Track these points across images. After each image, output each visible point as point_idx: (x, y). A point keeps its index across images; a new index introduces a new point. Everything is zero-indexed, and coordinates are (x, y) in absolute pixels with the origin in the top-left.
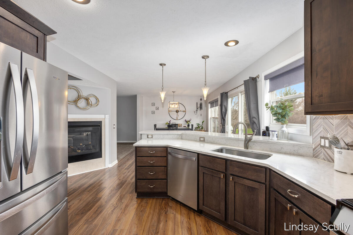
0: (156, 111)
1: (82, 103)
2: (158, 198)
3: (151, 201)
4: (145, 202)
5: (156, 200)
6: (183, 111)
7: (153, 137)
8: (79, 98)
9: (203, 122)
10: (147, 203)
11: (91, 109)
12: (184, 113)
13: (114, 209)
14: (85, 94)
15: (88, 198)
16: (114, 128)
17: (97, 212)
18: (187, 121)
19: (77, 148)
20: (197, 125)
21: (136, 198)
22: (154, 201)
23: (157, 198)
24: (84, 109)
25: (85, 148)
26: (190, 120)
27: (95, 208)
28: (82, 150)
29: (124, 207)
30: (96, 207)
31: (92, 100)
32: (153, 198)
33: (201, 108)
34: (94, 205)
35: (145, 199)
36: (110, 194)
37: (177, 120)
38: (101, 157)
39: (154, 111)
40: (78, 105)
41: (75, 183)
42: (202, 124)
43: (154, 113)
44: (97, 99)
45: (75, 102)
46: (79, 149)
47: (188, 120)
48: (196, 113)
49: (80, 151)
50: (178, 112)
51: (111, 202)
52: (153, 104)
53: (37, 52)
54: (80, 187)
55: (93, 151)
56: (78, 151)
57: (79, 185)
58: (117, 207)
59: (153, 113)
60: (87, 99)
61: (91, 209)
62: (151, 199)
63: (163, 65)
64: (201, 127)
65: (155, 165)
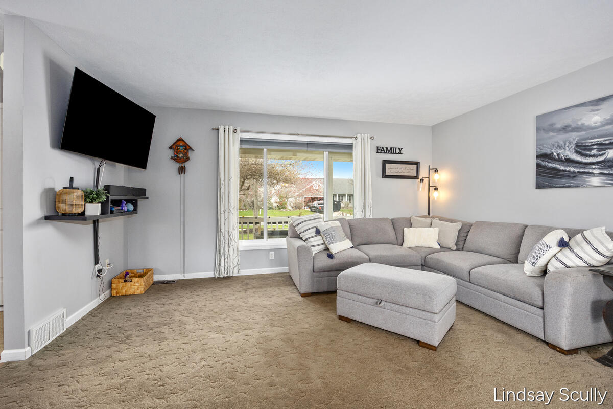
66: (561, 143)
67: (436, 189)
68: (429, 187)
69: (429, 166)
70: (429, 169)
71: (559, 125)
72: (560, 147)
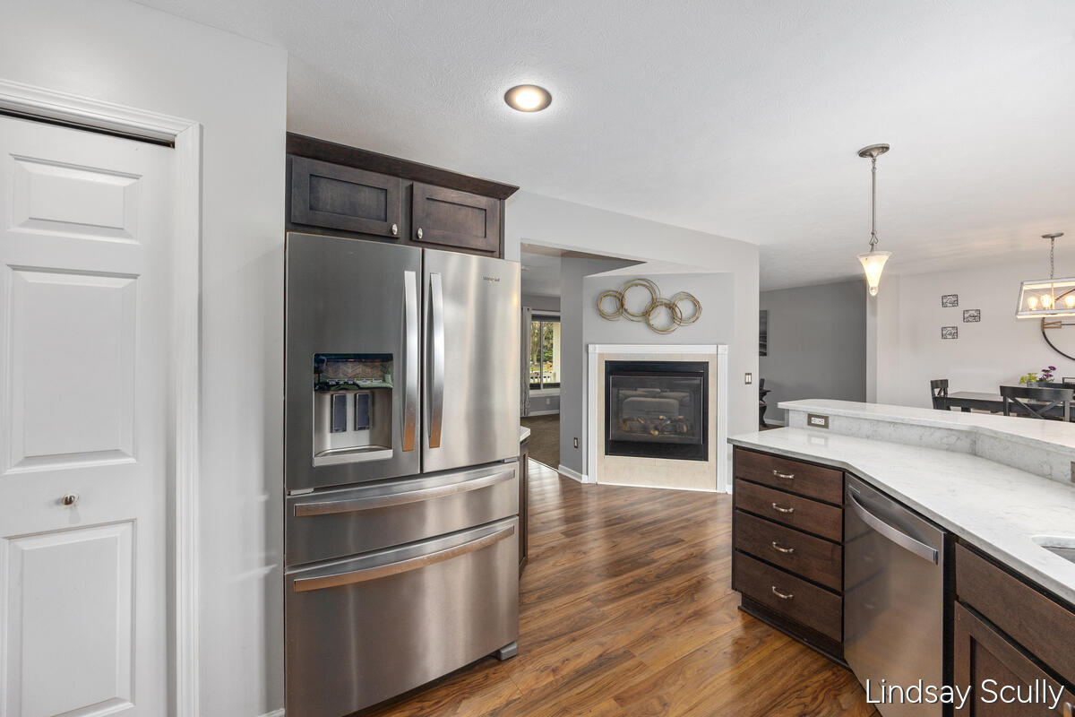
1: (660, 317)
2: (813, 650)
3: (778, 644)
4: (759, 634)
5: (801, 652)
7: (830, 425)
8: (654, 304)
10: (762, 642)
11: (680, 331)
13: (662, 604)
14: (665, 293)
15: (632, 548)
16: (746, 383)
17: (626, 588)
19: (652, 426)
21: (739, 608)
22: (793, 650)
23: (809, 647)
24: (664, 331)
25: (670, 428)
27: (627, 578)
28: (661, 431)
29: (690, 612)
30: (632, 577)
31: (685, 308)
32: (794, 639)
34: (634, 570)
35: (765, 626)
36: (682, 561)
38: (705, 458)
39: (955, 328)
40: (651, 322)
41: (632, 504)
43: (955, 335)
44: (696, 304)
45: (646, 314)
46: (656, 428)
49: (657, 433)
51: (667, 584)
52: (951, 301)
53: (485, 236)
54: (633, 517)
55: (688, 440)
56: (652, 432)
57: (635, 513)
58: (674, 602)
59: (951, 333)
60: (671, 307)
61: (621, 575)
62: (786, 639)
63: (874, 153)
65: (796, 522)
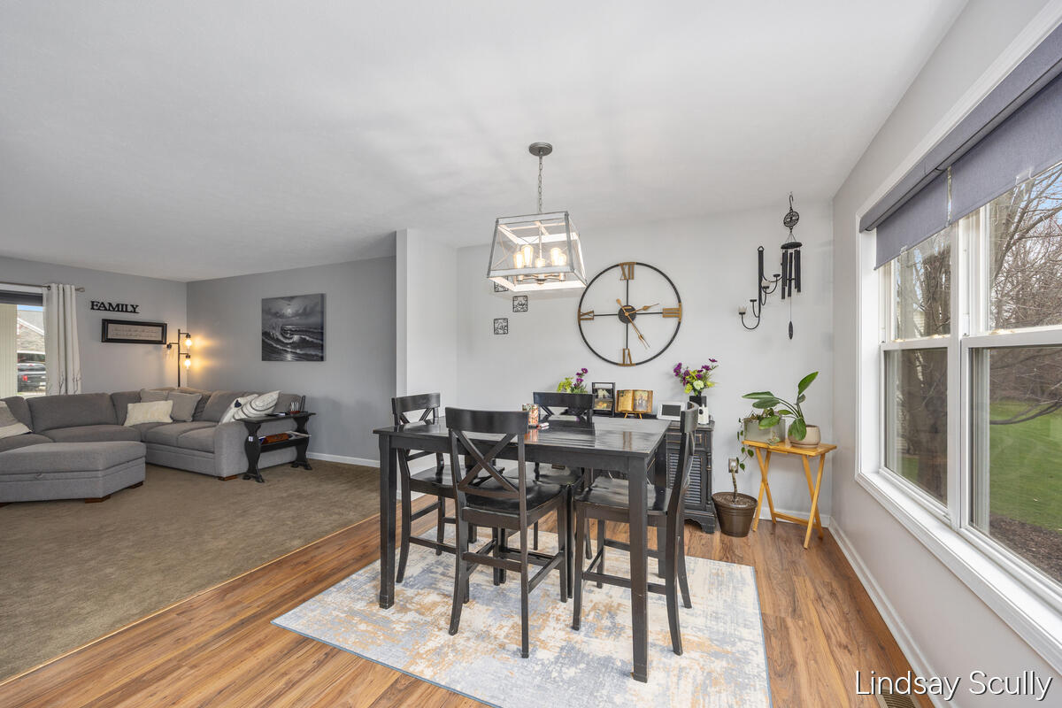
0: (516, 320)
6: (667, 313)
9: (804, 384)
12: (673, 322)
18: (687, 373)
20: (757, 406)
26: (707, 368)
33: (791, 276)
37: (624, 365)
39: (506, 320)
42: (801, 399)
43: (506, 329)
47: (692, 365)
48: (750, 320)
50: (633, 316)
59: (501, 327)
64: (789, 421)
66: (274, 325)
67: (188, 356)
68: (179, 354)
69: (179, 330)
70: (179, 333)
71: (273, 311)
72: (274, 328)
